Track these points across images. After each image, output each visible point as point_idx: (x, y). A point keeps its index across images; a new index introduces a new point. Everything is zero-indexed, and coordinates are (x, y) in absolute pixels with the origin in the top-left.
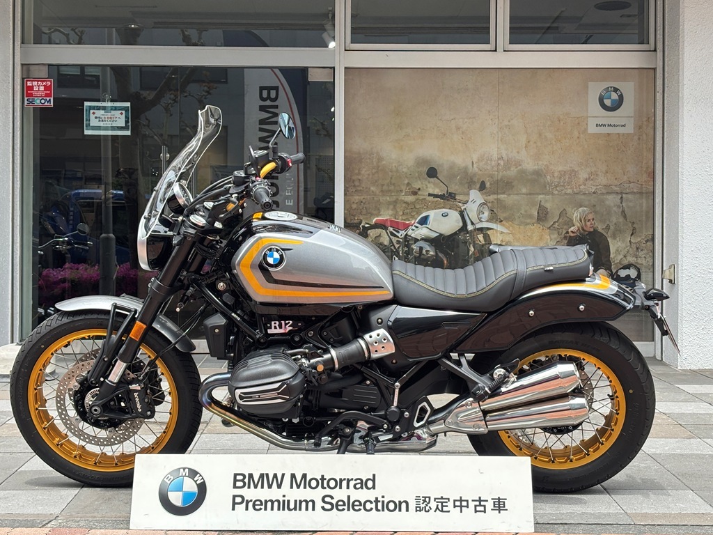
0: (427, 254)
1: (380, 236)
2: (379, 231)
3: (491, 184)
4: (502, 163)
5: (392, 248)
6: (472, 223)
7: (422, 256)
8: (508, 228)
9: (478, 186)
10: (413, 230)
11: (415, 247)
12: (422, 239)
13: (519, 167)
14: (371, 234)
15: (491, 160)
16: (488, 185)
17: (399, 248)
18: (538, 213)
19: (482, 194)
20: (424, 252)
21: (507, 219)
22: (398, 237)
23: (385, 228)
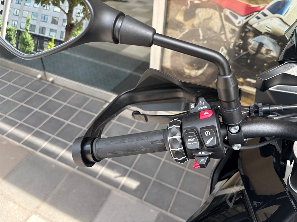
0: (267, 54)
1: (210, 18)
2: (211, 11)
5: (223, 37)
7: (259, 55)
10: (258, 18)
11: (253, 42)
12: (267, 34)
14: (200, 14)
17: (231, 38)
20: (263, 50)
22: (233, 24)
23: (221, 9)
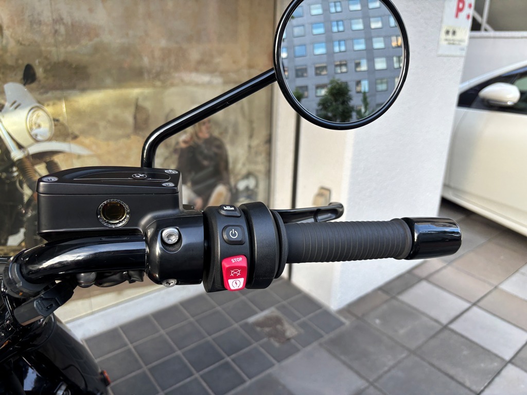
3: (45, 71)
4: (62, 29)
6: (20, 147)
8: (88, 147)
9: (20, 75)
13: (96, 40)
15: (40, 23)
16: (39, 72)
18: (135, 118)
19: (31, 90)
21: (84, 132)
